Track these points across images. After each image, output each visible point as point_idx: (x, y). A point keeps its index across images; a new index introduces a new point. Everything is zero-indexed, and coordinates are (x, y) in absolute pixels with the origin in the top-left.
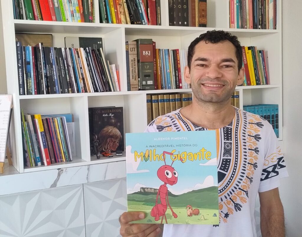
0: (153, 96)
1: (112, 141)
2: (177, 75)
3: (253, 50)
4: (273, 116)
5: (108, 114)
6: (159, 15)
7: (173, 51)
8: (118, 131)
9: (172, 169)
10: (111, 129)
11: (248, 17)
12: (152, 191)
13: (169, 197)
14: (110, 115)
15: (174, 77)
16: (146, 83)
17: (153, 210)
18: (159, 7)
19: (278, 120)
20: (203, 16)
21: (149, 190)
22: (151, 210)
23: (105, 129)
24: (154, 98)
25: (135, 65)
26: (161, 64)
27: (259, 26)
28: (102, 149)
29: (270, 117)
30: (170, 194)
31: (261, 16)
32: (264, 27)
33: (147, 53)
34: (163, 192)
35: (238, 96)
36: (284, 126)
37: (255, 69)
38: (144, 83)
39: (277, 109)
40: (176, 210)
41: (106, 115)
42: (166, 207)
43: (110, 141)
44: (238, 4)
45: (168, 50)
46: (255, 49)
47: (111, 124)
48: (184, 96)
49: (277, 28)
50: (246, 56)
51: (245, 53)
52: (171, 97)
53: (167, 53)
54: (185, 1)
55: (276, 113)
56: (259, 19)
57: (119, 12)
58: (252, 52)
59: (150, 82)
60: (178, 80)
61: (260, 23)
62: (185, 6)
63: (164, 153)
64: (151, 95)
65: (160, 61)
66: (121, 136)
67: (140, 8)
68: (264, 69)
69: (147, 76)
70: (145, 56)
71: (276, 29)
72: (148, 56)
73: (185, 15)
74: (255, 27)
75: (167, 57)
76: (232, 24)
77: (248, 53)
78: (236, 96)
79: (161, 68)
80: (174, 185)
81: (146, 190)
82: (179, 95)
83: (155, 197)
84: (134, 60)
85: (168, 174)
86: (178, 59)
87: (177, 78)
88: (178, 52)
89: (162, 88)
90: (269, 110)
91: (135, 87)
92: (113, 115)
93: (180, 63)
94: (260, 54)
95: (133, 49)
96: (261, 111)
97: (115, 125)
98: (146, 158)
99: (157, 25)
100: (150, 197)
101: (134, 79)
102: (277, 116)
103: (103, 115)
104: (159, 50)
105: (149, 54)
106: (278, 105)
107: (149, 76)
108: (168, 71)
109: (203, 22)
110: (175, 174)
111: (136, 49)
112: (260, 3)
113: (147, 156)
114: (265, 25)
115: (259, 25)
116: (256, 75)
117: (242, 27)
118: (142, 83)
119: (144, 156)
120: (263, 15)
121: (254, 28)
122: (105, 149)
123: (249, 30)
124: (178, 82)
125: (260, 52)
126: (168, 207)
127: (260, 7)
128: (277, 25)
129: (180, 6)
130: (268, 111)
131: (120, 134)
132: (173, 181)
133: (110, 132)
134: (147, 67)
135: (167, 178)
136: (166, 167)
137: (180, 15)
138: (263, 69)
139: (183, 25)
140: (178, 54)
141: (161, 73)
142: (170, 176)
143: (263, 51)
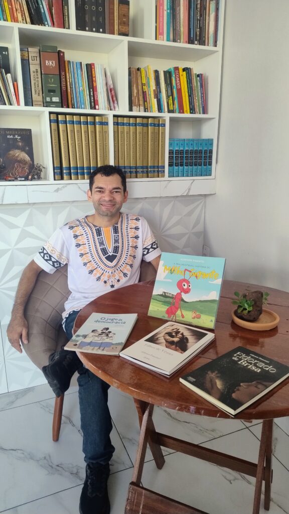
0: (59, 116)
1: (20, 165)
2: (92, 94)
3: (188, 73)
4: (206, 152)
5: (14, 136)
6: (67, 17)
7: (87, 65)
8: (27, 156)
9: (188, 282)
10: (18, 153)
11: (182, 29)
12: (171, 296)
13: (182, 302)
14: (16, 137)
15: (88, 97)
16: (51, 99)
17: (168, 309)
18: (66, 7)
19: (212, 156)
20: (124, 23)
21: (168, 295)
22: (166, 309)
23: (11, 152)
24: (60, 118)
25: (38, 78)
26: (71, 80)
27: (196, 42)
28: (9, 174)
29: (202, 152)
30: (182, 300)
31: (198, 30)
32: (202, 42)
33: (50, 63)
34: (178, 298)
35: (164, 125)
36: (219, 164)
37: (190, 96)
38: (48, 99)
39: (212, 144)
40: (184, 313)
41: (11, 137)
42: (177, 309)
43: (17, 167)
44: (169, 11)
45: (81, 63)
46: (191, 71)
47: (18, 148)
48: (97, 119)
49: (218, 45)
50: (180, 79)
51: (179, 76)
52: (82, 119)
53: (79, 66)
54: (100, 2)
55: (210, 149)
56: (196, 33)
57: (15, 9)
58: (187, 75)
59: (56, 99)
60: (92, 101)
61: (198, 38)
62: (101, 9)
63: (186, 270)
64: (58, 114)
65: (70, 75)
66: (31, 162)
67: (41, 6)
68: (202, 97)
69: (51, 91)
70: (48, 67)
71: (216, 46)
72: (53, 67)
73: (101, 20)
74: (190, 41)
75: (79, 71)
76: (160, 36)
77: (182, 75)
78: (162, 124)
79: (71, 84)
80: (187, 294)
81: (166, 294)
82: (92, 117)
83: (171, 300)
84: (37, 72)
85: (184, 285)
86: (94, 76)
87: (92, 98)
88: (93, 67)
89: (73, 107)
90: (201, 144)
91: (39, 104)
92: (19, 137)
93: (96, 81)
94: (198, 78)
95: (35, 58)
96: (192, 144)
97: (23, 150)
98: (172, 272)
99: (64, 28)
100: (168, 299)
101: (37, 95)
102: (211, 152)
103: (8, 137)
104: (69, 62)
105: (53, 64)
106: (213, 139)
107: (54, 91)
108: (81, 88)
109: (123, 30)
110: (190, 286)
111: (38, 58)
112: (199, 13)
113: (173, 270)
114: (205, 42)
115: (196, 40)
116: (191, 103)
117: (174, 41)
118: (46, 99)
119: (171, 270)
120: (202, 29)
121: (189, 43)
122: (12, 174)
123: (183, 45)
124: (93, 104)
125: (198, 76)
126: (179, 309)
127: (198, 18)
128: (218, 42)
129: (94, 8)
130: (199, 145)
131: (30, 159)
132: (187, 291)
133: (17, 157)
134: (51, 80)
135: (183, 288)
136: (184, 280)
137: (94, 19)
138: (200, 97)
139: (98, 31)
140: (93, 69)
141: (72, 91)
142: (185, 287)
143: (202, 75)
